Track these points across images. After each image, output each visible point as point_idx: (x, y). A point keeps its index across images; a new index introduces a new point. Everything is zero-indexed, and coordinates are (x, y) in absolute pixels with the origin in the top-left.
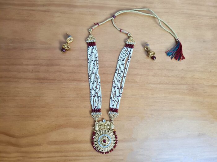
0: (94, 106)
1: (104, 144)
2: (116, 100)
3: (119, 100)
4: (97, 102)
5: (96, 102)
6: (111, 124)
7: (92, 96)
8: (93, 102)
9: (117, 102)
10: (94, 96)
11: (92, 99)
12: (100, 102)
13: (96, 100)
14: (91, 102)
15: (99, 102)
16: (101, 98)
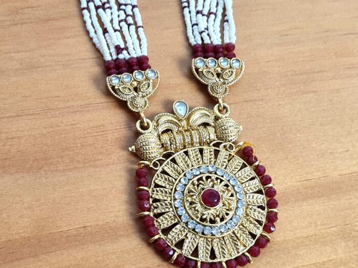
0: (113, 50)
1: (211, 212)
2: (214, 10)
3: (224, 9)
4: (121, 31)
5: (115, 31)
6: (217, 118)
7: (88, 8)
8: (100, 31)
9: (220, 17)
10: (97, 8)
11: (95, 19)
12: (137, 28)
13: (112, 21)
14: (92, 34)
15: (133, 28)
16: (136, 10)
